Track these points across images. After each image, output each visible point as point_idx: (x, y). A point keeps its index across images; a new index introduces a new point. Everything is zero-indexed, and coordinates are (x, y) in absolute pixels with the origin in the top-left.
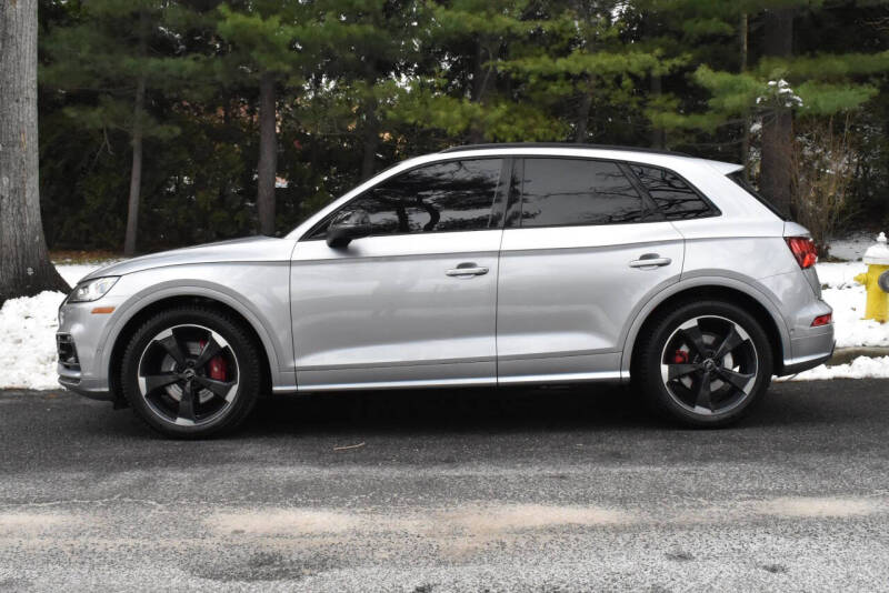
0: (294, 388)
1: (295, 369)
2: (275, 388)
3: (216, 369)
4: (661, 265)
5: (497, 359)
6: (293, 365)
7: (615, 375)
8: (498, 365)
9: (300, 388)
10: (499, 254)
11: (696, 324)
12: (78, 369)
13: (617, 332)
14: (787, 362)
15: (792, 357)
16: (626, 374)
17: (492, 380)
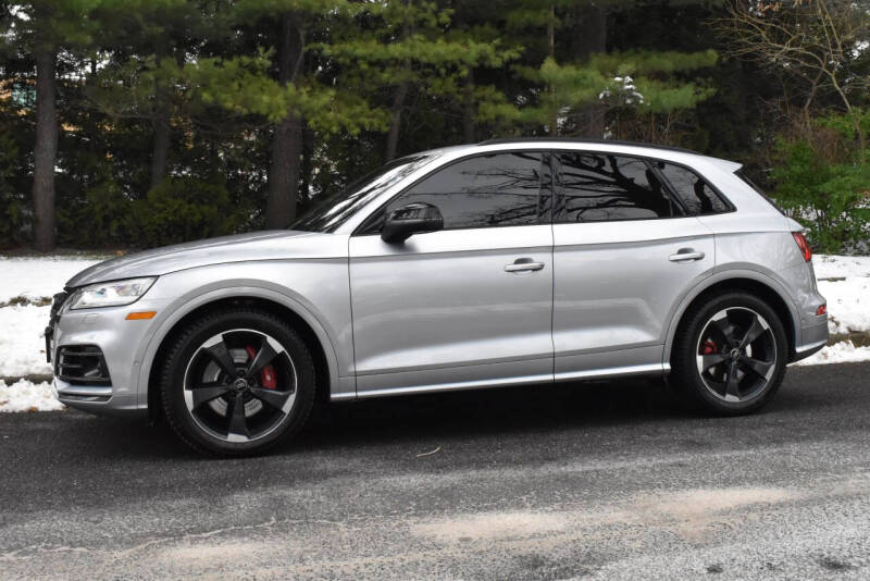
0: (353, 394)
1: (356, 374)
2: (333, 396)
3: (268, 378)
4: (696, 259)
5: (554, 355)
6: (352, 369)
7: (657, 367)
8: (555, 361)
9: (360, 394)
10: (553, 249)
11: (725, 315)
12: (108, 384)
13: (659, 325)
14: (799, 350)
15: (802, 344)
16: (667, 366)
17: (549, 377)
